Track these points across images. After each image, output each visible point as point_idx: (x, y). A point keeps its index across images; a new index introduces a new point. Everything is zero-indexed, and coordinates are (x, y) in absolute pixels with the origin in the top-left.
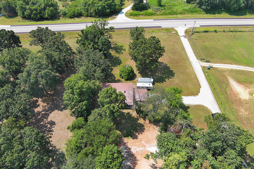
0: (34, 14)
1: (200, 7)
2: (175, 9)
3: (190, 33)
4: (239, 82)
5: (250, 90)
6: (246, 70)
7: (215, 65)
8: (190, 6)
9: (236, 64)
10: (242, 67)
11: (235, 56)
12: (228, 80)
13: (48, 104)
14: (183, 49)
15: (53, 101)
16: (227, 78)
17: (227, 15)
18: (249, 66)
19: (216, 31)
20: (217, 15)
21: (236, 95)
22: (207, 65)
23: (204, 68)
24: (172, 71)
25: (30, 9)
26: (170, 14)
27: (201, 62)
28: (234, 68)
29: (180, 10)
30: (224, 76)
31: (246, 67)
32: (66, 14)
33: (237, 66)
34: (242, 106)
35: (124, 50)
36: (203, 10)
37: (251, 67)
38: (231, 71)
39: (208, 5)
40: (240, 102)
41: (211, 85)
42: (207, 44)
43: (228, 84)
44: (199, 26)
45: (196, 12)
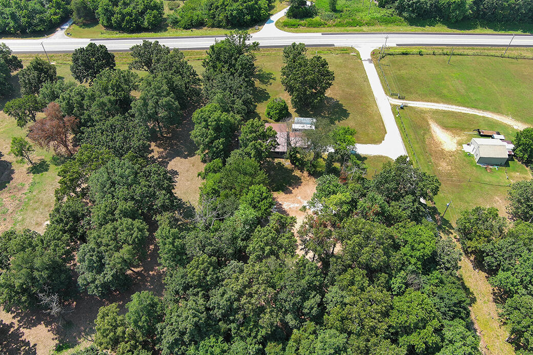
0: (127, 22)
1: (400, 14)
2: (358, 16)
3: (379, 56)
4: (445, 127)
5: (460, 138)
6: (459, 111)
7: (411, 104)
8: (384, 12)
9: (444, 103)
10: (454, 107)
11: (445, 91)
12: (428, 125)
13: (165, 149)
14: (366, 79)
15: (172, 145)
16: (427, 122)
17: (445, 29)
18: (464, 107)
19: (421, 54)
20: (427, 28)
21: (437, 144)
22: (400, 102)
23: (394, 107)
24: (346, 110)
25: (121, 13)
26: (350, 25)
27: (390, 99)
28: (440, 108)
29: (367, 18)
30: (424, 119)
31: (460, 108)
32: (177, 22)
33: (446, 105)
34: (444, 159)
35: (274, 79)
36: (406, 18)
37: (468, 107)
38: (436, 112)
39: (413, 12)
40: (442, 154)
41: (402, 130)
42: (403, 72)
43: (427, 130)
44: (396, 45)
45: (393, 22)
